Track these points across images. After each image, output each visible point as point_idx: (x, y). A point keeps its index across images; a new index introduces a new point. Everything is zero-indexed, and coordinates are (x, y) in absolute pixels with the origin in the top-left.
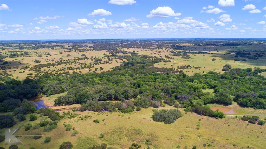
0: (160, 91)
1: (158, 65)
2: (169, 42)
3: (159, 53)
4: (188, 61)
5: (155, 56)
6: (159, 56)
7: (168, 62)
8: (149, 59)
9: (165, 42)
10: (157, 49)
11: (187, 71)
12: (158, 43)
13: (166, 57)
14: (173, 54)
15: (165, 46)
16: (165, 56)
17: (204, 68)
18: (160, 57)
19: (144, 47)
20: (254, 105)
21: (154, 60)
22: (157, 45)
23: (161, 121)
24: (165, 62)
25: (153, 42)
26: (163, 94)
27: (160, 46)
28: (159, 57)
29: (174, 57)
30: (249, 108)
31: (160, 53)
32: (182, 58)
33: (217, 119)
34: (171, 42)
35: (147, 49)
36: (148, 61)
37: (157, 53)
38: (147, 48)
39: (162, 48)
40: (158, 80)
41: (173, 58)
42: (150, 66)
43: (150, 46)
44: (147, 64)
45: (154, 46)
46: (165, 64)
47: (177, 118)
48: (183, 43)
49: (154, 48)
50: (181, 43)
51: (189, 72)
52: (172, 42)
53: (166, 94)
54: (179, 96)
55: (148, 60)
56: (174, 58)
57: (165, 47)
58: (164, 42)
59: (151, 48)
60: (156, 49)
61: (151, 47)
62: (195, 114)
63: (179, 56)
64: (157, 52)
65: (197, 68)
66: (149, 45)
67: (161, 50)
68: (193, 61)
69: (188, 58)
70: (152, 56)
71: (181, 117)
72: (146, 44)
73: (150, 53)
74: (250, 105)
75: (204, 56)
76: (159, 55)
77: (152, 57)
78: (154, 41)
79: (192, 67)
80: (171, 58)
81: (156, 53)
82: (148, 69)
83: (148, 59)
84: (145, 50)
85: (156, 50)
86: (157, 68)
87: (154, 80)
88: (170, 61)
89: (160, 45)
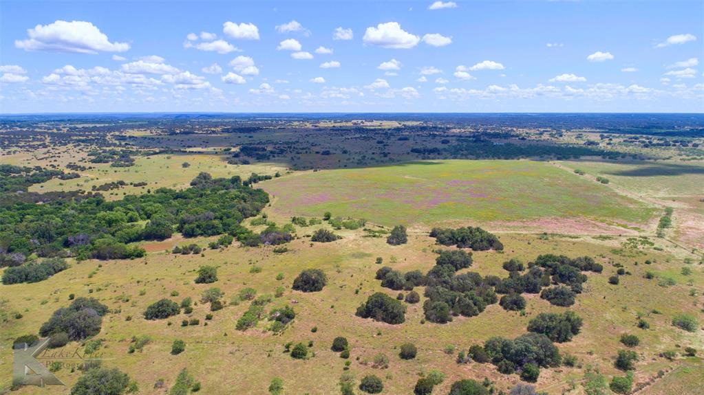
0: (29, 236)
1: (42, 187)
2: (91, 126)
3: (52, 157)
4: (125, 171)
5: (37, 165)
6: (51, 166)
7: (71, 178)
8: (17, 175)
9: (80, 126)
10: (49, 148)
11: (112, 194)
12: (55, 131)
13: (69, 166)
14: (93, 157)
15: (75, 138)
16: (68, 163)
17: (156, 183)
18: (53, 169)
19: (6, 143)
20: (205, 232)
21: (32, 176)
22: (52, 135)
23: (21, 282)
24: (63, 178)
25: (40, 128)
26: (36, 241)
27: (62, 139)
28: (50, 169)
29: (93, 165)
30: (199, 237)
31: (57, 159)
32: (113, 166)
33: (132, 259)
34: (98, 125)
35: (16, 148)
36: (13, 180)
37: (46, 158)
38: (17, 146)
39: (65, 144)
40: (28, 216)
41: (87, 168)
42: (15, 191)
43: (29, 138)
44: (8, 186)
45: (41, 140)
46: (61, 184)
47: (56, 272)
48: (132, 127)
49: (40, 145)
50: (126, 127)
51: (117, 194)
52: (102, 125)
53: (42, 240)
54: (71, 239)
55: (14, 177)
56: (90, 168)
57: (76, 140)
58: (77, 126)
59: (31, 144)
60: (45, 146)
61: (30, 142)
62: (97, 260)
63: (107, 162)
64: (47, 155)
65: (139, 185)
66: (25, 136)
67: (63, 148)
68: (136, 172)
69: (127, 166)
70: (29, 166)
71: (65, 268)
72: (14, 133)
73: (22, 159)
74: (200, 232)
75: (168, 158)
76: (49, 164)
77: (28, 170)
78: (45, 122)
79: (127, 185)
80: (83, 169)
81: (43, 159)
82: (8, 199)
83: (13, 175)
84: (7, 150)
85: (46, 150)
86: (36, 194)
87: (19, 220)
88: (78, 176)
89: (62, 136)
